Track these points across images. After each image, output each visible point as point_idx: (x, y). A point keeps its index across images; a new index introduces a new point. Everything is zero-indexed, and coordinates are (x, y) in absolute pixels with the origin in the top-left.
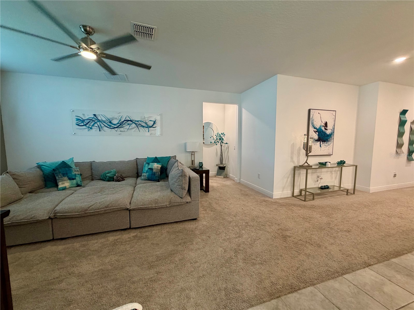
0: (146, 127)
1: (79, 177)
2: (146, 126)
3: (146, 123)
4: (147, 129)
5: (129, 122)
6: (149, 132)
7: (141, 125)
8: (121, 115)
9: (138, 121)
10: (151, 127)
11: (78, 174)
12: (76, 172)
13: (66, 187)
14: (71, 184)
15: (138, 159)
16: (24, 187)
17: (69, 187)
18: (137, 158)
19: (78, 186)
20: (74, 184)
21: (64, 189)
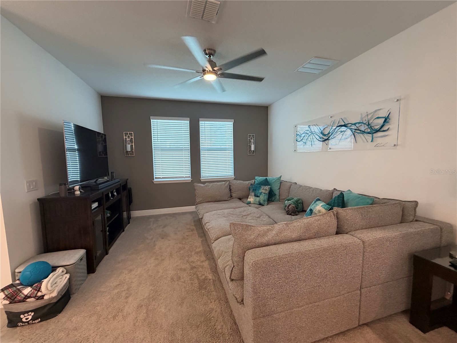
0: (369, 133)
1: (263, 196)
2: (369, 130)
3: (369, 125)
4: (369, 137)
5: (343, 128)
6: (372, 141)
7: (359, 130)
8: (333, 119)
9: (355, 124)
10: (377, 131)
11: (264, 193)
12: (263, 191)
13: (250, 201)
14: (255, 201)
15: (336, 190)
16: (235, 193)
17: (253, 203)
18: (334, 189)
19: (260, 204)
20: (257, 201)
21: (249, 203)
